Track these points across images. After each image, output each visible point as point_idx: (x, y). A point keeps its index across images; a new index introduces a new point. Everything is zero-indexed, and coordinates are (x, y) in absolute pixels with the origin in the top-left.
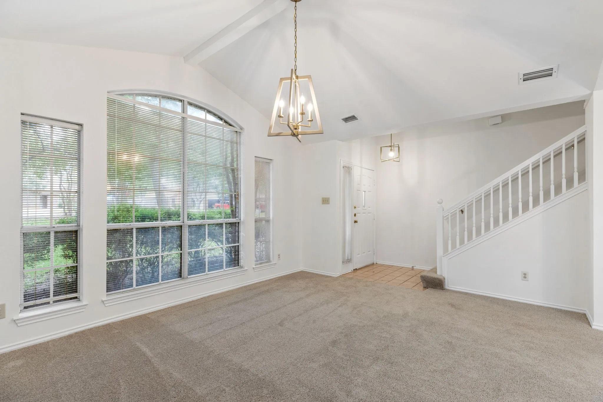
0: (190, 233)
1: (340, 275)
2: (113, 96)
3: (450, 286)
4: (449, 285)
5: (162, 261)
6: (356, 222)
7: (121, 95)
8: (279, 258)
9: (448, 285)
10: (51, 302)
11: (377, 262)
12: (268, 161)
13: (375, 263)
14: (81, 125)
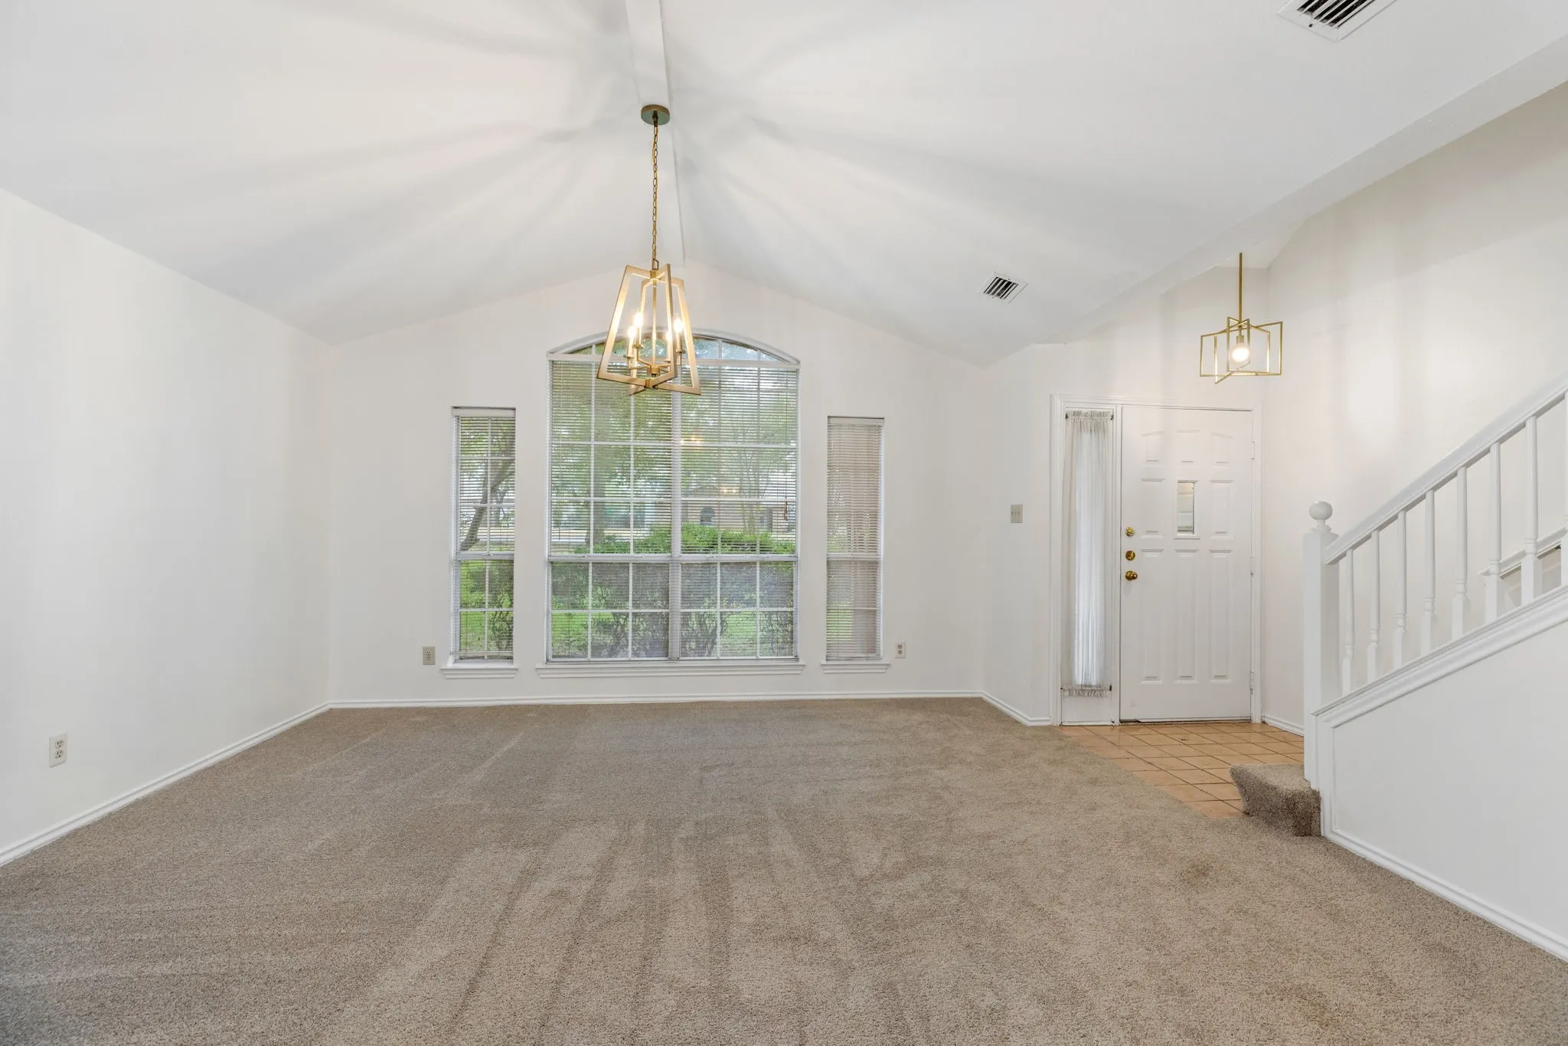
0: (686, 576)
1: (1049, 723)
2: (560, 357)
3: (1339, 831)
4: (1334, 824)
5: (722, 630)
6: (1131, 577)
7: (572, 353)
8: (900, 652)
9: (1331, 828)
10: (486, 657)
11: (1266, 720)
12: (873, 426)
13: (1257, 720)
14: (514, 409)
